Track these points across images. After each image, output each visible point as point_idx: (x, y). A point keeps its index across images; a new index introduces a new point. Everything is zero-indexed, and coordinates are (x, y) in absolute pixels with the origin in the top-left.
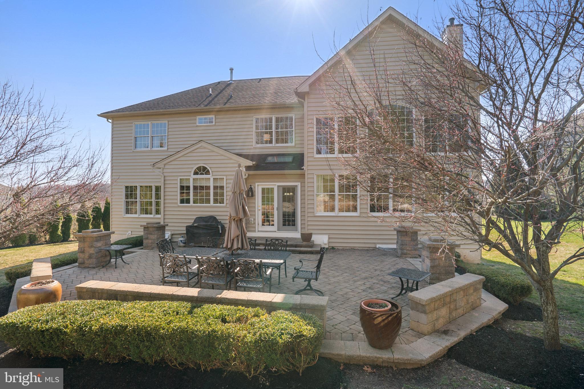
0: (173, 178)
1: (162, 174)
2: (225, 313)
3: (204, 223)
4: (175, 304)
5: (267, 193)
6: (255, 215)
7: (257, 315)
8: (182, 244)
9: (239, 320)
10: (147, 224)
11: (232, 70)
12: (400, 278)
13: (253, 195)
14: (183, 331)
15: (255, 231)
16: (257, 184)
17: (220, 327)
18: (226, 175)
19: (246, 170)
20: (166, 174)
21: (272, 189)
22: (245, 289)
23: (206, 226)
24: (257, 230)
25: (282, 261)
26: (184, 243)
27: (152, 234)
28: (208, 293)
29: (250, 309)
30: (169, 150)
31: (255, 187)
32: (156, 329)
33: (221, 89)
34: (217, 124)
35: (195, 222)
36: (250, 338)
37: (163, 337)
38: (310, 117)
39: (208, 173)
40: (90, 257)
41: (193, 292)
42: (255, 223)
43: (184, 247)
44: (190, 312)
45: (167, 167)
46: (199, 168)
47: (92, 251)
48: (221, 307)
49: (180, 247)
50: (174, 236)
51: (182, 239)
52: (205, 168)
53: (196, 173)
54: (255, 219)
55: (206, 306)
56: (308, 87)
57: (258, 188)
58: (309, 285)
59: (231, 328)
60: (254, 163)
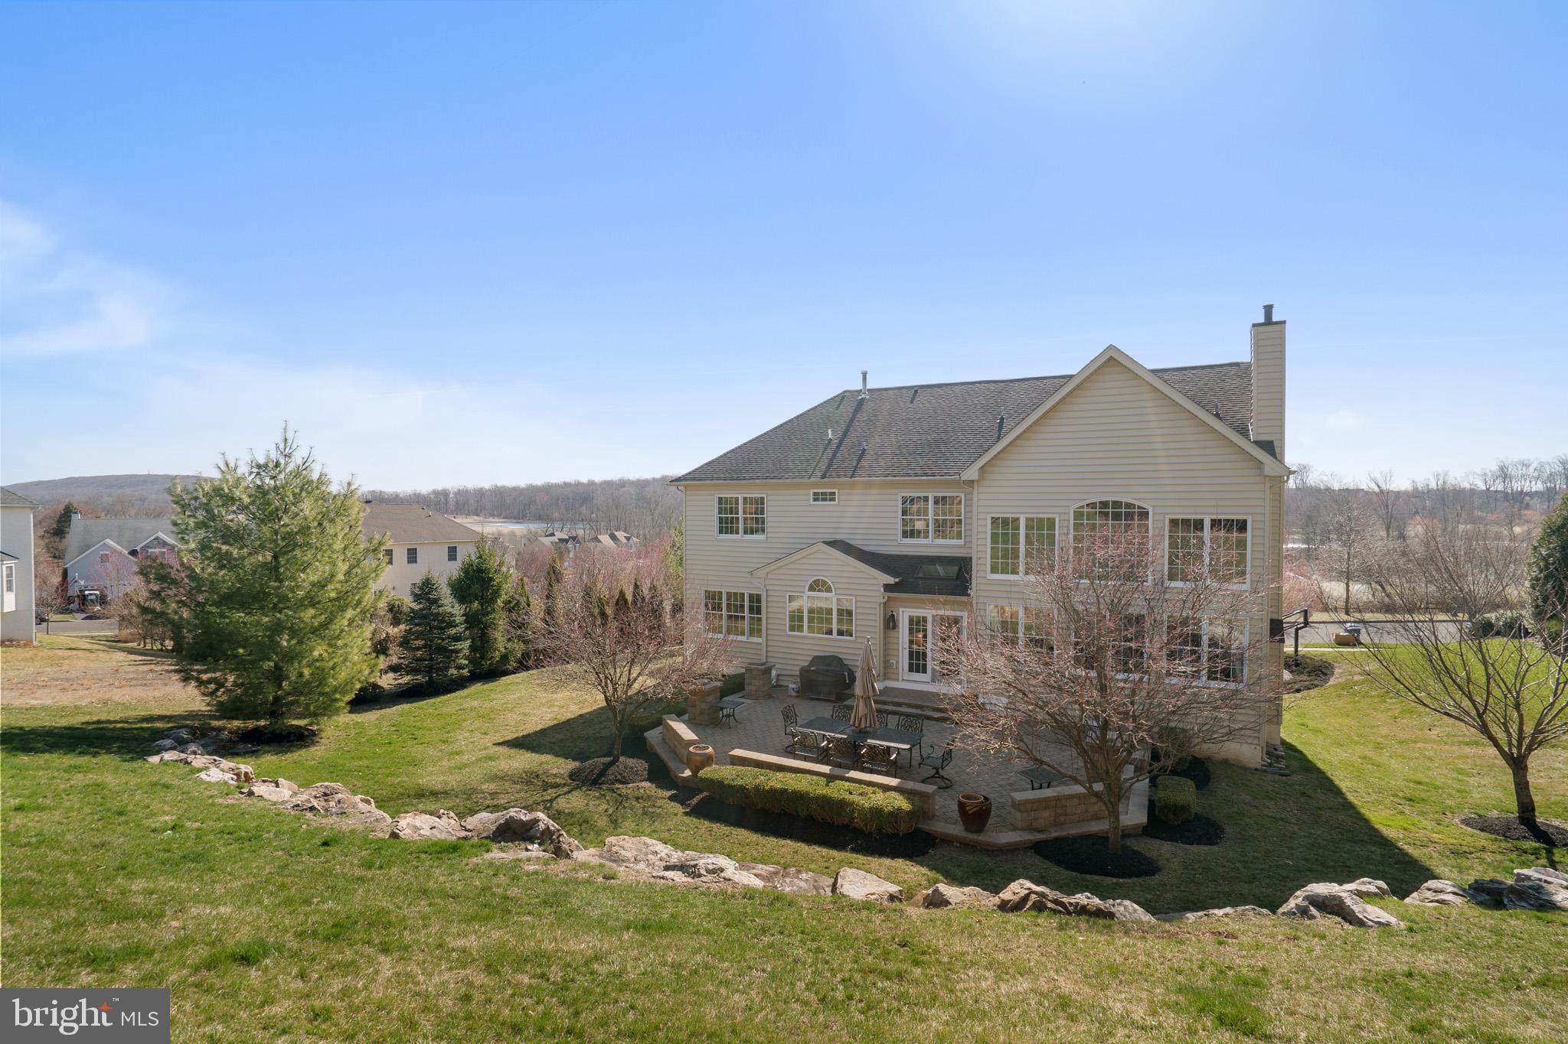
0: (780, 594)
1: (762, 587)
2: (852, 788)
3: (825, 668)
4: (815, 777)
5: (917, 624)
6: (898, 656)
7: (874, 793)
8: (794, 694)
9: (861, 794)
10: (750, 664)
11: (865, 375)
12: (1032, 781)
13: (895, 627)
14: (824, 796)
15: (898, 680)
16: (901, 610)
17: (848, 797)
18: (856, 596)
19: (885, 591)
20: (769, 588)
21: (925, 620)
22: (871, 771)
23: (827, 671)
24: (900, 679)
25: (908, 747)
26: (797, 692)
27: (755, 679)
28: (838, 771)
29: (870, 788)
30: (770, 540)
31: (898, 614)
32: (807, 793)
33: (848, 419)
34: (842, 503)
35: (812, 663)
36: (866, 805)
37: (812, 799)
38: (982, 516)
39: (829, 590)
40: (702, 713)
41: (826, 769)
42: (897, 668)
43: (797, 697)
44: (827, 785)
45: (770, 576)
46: (816, 582)
47: (704, 706)
48: (848, 783)
49: (791, 696)
50: (780, 678)
51: (794, 686)
52: (825, 583)
53: (811, 589)
54: (897, 662)
55: (837, 782)
56: (977, 473)
57: (904, 615)
58: (937, 773)
59: (855, 798)
60: (897, 580)
